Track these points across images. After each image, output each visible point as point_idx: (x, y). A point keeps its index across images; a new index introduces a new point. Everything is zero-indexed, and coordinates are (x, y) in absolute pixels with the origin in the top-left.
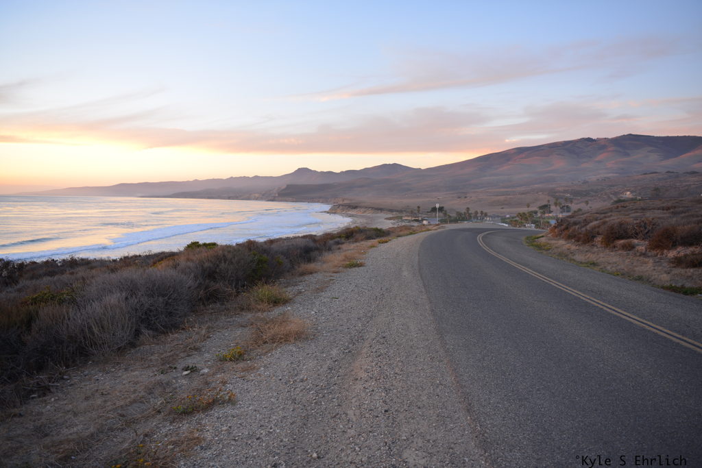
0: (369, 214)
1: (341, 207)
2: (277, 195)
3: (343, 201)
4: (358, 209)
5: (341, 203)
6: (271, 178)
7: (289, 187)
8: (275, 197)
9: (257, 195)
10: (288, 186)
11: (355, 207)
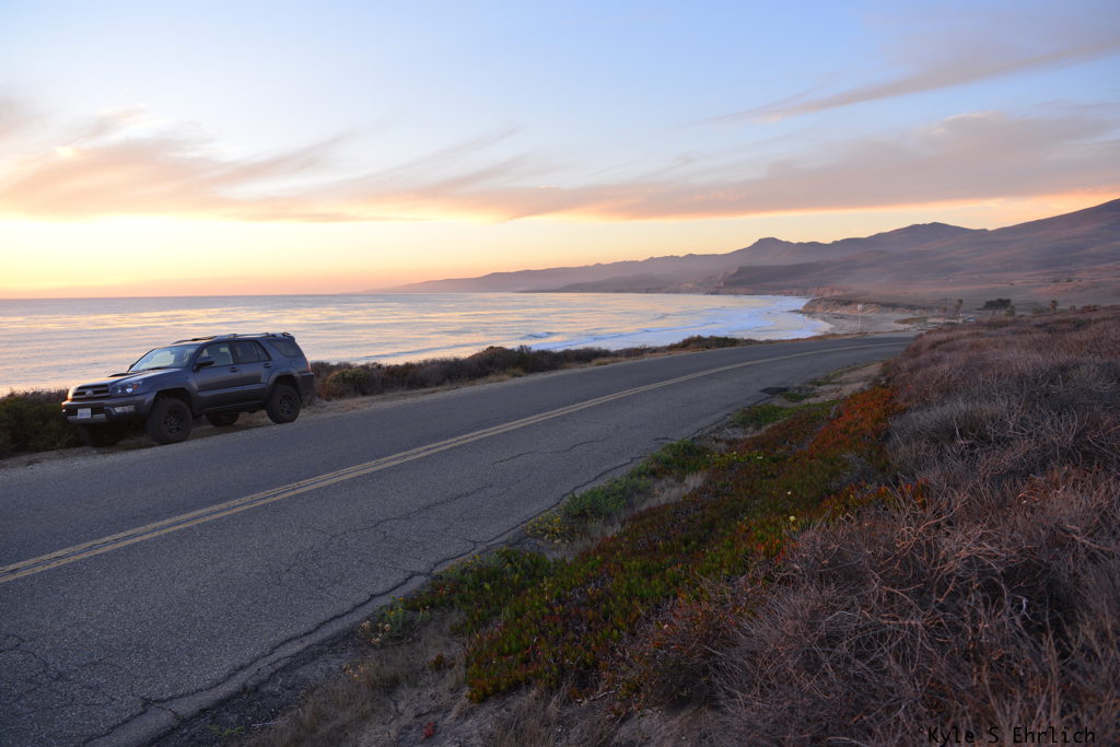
0: (872, 313)
1: (823, 303)
2: (722, 284)
3: (832, 291)
4: (853, 306)
5: (827, 295)
6: (714, 255)
7: (741, 271)
8: (719, 288)
9: (690, 286)
10: (740, 268)
11: (848, 302)
